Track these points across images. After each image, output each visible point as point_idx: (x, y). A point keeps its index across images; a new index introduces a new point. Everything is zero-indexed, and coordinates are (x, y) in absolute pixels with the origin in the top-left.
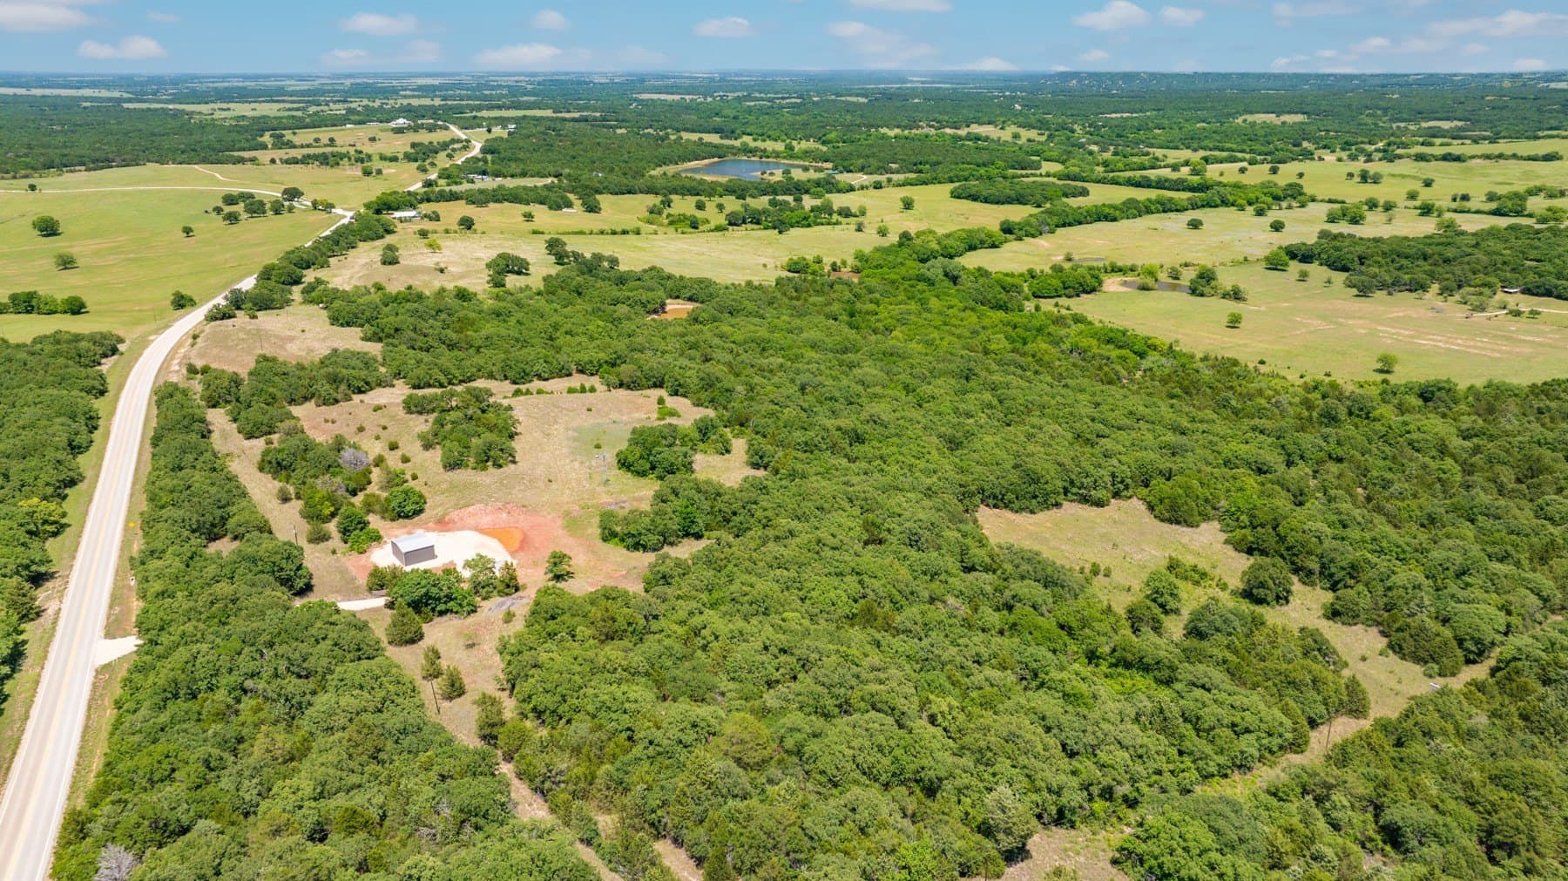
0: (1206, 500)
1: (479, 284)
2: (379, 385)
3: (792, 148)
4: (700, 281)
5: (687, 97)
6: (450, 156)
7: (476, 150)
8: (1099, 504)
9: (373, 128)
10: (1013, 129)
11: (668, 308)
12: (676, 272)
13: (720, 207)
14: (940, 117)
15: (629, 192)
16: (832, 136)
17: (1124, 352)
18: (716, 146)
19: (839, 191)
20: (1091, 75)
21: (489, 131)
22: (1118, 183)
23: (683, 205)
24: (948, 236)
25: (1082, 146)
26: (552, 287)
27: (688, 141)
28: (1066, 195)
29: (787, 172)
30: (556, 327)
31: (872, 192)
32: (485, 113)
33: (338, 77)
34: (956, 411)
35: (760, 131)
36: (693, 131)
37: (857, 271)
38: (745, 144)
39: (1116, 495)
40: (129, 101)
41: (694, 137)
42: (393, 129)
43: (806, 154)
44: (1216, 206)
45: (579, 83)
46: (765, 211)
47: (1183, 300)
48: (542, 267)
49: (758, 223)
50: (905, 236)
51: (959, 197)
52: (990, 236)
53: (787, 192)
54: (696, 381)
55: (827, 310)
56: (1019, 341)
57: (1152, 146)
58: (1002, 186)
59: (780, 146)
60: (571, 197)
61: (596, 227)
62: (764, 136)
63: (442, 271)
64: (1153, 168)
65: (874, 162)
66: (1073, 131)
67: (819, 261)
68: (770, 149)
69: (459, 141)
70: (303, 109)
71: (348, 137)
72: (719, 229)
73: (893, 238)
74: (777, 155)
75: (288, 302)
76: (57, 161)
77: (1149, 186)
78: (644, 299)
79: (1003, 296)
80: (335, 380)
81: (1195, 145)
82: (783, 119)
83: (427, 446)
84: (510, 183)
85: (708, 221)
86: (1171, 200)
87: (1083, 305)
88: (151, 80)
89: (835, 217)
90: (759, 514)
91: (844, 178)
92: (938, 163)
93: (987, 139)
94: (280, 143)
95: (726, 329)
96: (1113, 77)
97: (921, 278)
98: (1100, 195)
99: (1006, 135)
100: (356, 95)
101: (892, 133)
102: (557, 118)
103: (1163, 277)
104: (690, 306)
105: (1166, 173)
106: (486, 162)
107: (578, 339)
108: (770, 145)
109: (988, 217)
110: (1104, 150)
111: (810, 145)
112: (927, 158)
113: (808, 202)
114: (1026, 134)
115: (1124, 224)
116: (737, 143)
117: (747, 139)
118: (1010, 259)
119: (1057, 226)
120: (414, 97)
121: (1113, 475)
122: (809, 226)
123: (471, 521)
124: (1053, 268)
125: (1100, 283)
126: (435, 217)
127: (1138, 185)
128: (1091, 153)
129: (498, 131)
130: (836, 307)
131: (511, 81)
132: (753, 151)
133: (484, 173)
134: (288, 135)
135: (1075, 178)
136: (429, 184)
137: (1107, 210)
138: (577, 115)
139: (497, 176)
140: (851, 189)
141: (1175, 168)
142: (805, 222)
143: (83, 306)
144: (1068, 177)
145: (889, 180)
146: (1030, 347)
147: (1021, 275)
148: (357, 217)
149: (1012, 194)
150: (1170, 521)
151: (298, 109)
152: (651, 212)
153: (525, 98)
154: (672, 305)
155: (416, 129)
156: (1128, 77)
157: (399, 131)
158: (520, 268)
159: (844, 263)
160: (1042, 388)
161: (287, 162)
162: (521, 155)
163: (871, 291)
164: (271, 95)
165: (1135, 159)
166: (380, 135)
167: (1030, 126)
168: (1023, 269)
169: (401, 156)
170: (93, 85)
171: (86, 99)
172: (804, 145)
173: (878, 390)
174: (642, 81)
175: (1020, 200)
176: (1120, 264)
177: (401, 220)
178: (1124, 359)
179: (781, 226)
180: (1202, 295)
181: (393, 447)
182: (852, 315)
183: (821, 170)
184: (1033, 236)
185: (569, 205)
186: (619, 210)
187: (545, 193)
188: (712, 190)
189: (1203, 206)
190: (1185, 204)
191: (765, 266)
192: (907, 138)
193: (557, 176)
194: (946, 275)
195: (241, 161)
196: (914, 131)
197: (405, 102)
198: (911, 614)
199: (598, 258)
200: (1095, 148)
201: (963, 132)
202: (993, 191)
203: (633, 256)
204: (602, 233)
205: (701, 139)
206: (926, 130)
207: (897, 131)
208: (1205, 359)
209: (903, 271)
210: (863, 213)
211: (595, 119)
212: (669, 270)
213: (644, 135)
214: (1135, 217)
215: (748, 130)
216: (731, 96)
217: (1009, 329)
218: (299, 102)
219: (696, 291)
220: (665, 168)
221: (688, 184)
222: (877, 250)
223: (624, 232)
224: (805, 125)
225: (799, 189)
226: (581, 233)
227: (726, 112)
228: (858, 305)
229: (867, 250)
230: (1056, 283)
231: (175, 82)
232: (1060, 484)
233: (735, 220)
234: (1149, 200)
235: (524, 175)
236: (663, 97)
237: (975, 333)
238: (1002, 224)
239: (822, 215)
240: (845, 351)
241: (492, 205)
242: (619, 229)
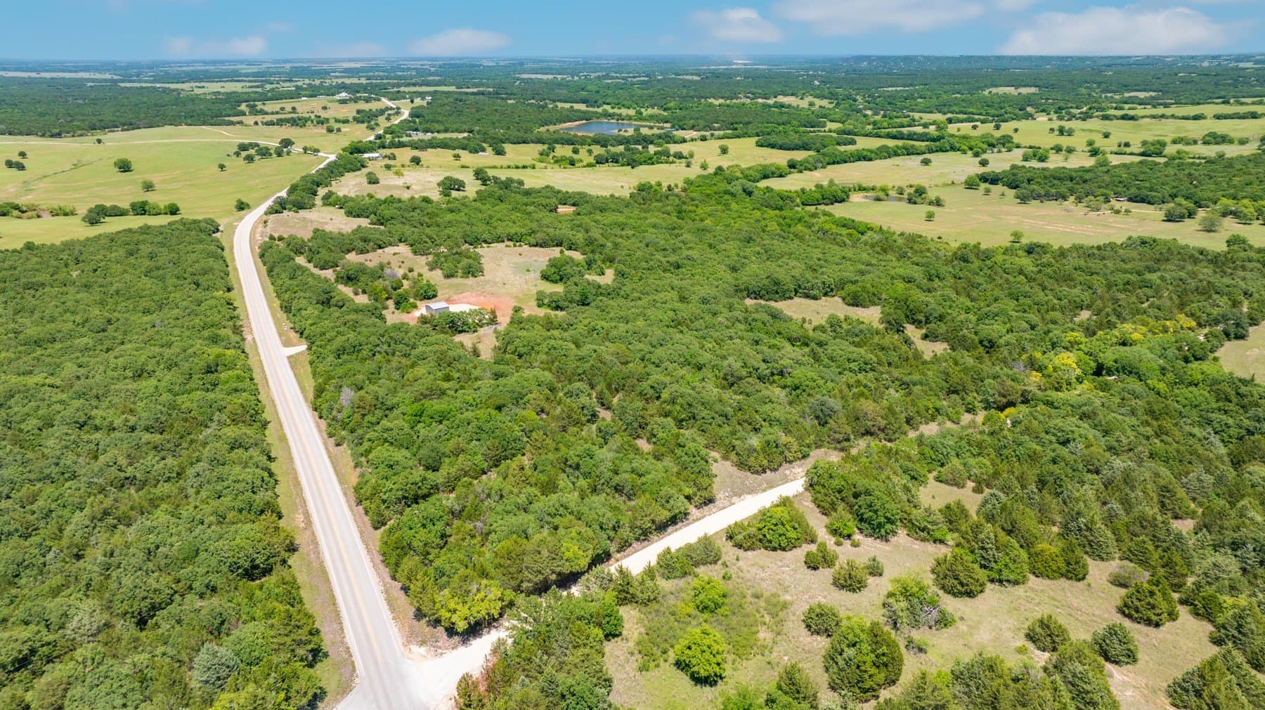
0: (874, 294)
1: (435, 195)
2: (390, 245)
3: (641, 113)
4: (580, 194)
5: (559, 77)
6: (388, 119)
7: (406, 114)
8: (815, 298)
9: (322, 100)
10: (810, 99)
11: (559, 210)
12: (564, 190)
13: (590, 152)
14: (753, 90)
15: (524, 143)
16: (672, 104)
17: (850, 231)
18: (583, 112)
19: (675, 142)
20: (881, 59)
21: (412, 102)
22: (880, 137)
23: (563, 151)
24: (749, 169)
25: (859, 111)
26: (481, 197)
27: (562, 108)
28: (839, 144)
29: (637, 130)
30: (491, 217)
31: (699, 142)
32: (407, 89)
33: (278, 62)
34: (738, 255)
35: (616, 101)
36: (565, 101)
37: (684, 190)
38: (605, 110)
39: (826, 294)
40: (123, 81)
41: (567, 106)
42: (339, 101)
43: (652, 117)
44: (947, 151)
45: (472, 66)
46: (621, 154)
47: (901, 205)
48: (472, 188)
49: (617, 162)
50: (720, 169)
51: (762, 146)
52: (778, 168)
53: (637, 142)
54: (582, 240)
55: (663, 210)
56: (786, 225)
57: (913, 111)
58: (794, 138)
59: (632, 112)
60: (484, 145)
61: (505, 165)
62: (619, 105)
63: (408, 188)
64: (909, 126)
65: (702, 123)
66: (855, 100)
67: (659, 184)
68: (624, 114)
69: (392, 109)
70: (262, 86)
71: (305, 106)
72: (589, 165)
73: (711, 170)
74: (630, 118)
75: (314, 205)
76: (98, 124)
77: (902, 138)
78: (544, 203)
79: (781, 203)
80: (365, 240)
81: (946, 110)
82: (634, 93)
83: (431, 269)
84: (438, 136)
85: (581, 161)
86: (913, 146)
87: (834, 209)
88: (131, 65)
89: (671, 159)
90: (622, 293)
91: (680, 134)
92: (749, 123)
93: (789, 106)
94: (254, 111)
95: (598, 217)
96: (897, 60)
97: (727, 192)
98: (863, 144)
99: (804, 104)
100: (297, 76)
101: (717, 102)
102: (460, 93)
103: (893, 193)
104: (573, 208)
105: (919, 130)
106: (414, 122)
107: (505, 223)
108: (624, 112)
109: (780, 158)
110: (876, 114)
111: (656, 111)
112: (740, 119)
113: (652, 149)
114: (818, 102)
115: (878, 163)
116: (600, 110)
117: (607, 107)
118: (793, 183)
119: (828, 164)
120: (342, 77)
121: (824, 283)
122: (653, 164)
123: (465, 300)
124: (817, 186)
125: (848, 197)
126: (393, 157)
127: (894, 137)
128: (865, 116)
129: (418, 101)
130: (669, 208)
131: (417, 65)
132: (611, 116)
133: (416, 130)
134: (259, 106)
135: (849, 133)
136: (379, 137)
137: (865, 153)
138: (475, 90)
139: (427, 132)
140: (684, 141)
141: (925, 126)
142: (650, 161)
143: (178, 209)
144: (844, 132)
145: (712, 135)
146: (792, 230)
147: (796, 192)
148: (340, 157)
149: (800, 143)
150: (853, 305)
151: (258, 87)
152: (541, 154)
153: (431, 78)
154: (562, 209)
155: (356, 100)
156: (908, 59)
157: (343, 102)
158: (460, 186)
159: (676, 186)
160: (794, 245)
161: (267, 124)
162: (440, 118)
163: (693, 200)
164: (233, 76)
165: (898, 120)
166: (329, 105)
167: (822, 97)
168: (798, 188)
169: (351, 120)
170: (86, 69)
171: (87, 80)
172: (650, 111)
173: (692, 245)
174: (522, 64)
175: (805, 147)
176: (864, 185)
177: (370, 159)
178: (851, 235)
179: (633, 164)
180: (915, 203)
181: (411, 270)
182: (679, 212)
183: (662, 128)
184: (810, 170)
185: (484, 150)
186: (519, 153)
187: (466, 142)
188: (583, 141)
189: (937, 151)
190: (923, 149)
191: (622, 186)
192: (728, 106)
193: (470, 132)
194: (744, 191)
195: (232, 123)
196: (734, 101)
197: (340, 81)
199: (510, 180)
200: (869, 112)
201: (771, 102)
202: (786, 141)
203: (532, 180)
204: (510, 167)
205: (572, 107)
206: (743, 100)
207: (721, 101)
208: (902, 234)
209: (715, 188)
210: (692, 156)
211: (490, 93)
212: (557, 187)
213: (528, 105)
214: (886, 158)
215: (607, 101)
216: (593, 75)
217: (781, 221)
218: (255, 81)
219: (577, 200)
220: (546, 127)
221: (565, 137)
222: (699, 176)
223: (524, 167)
224: (651, 96)
225: (647, 141)
226: (496, 167)
227: (589, 88)
228: (684, 207)
229: (692, 177)
230: (818, 196)
231: (151, 66)
232: (792, 287)
233: (600, 161)
234: (897, 147)
235: (446, 131)
236: (539, 76)
237: (758, 221)
238: (789, 161)
239: (663, 157)
240: (674, 229)
241: (429, 150)
242: (521, 165)
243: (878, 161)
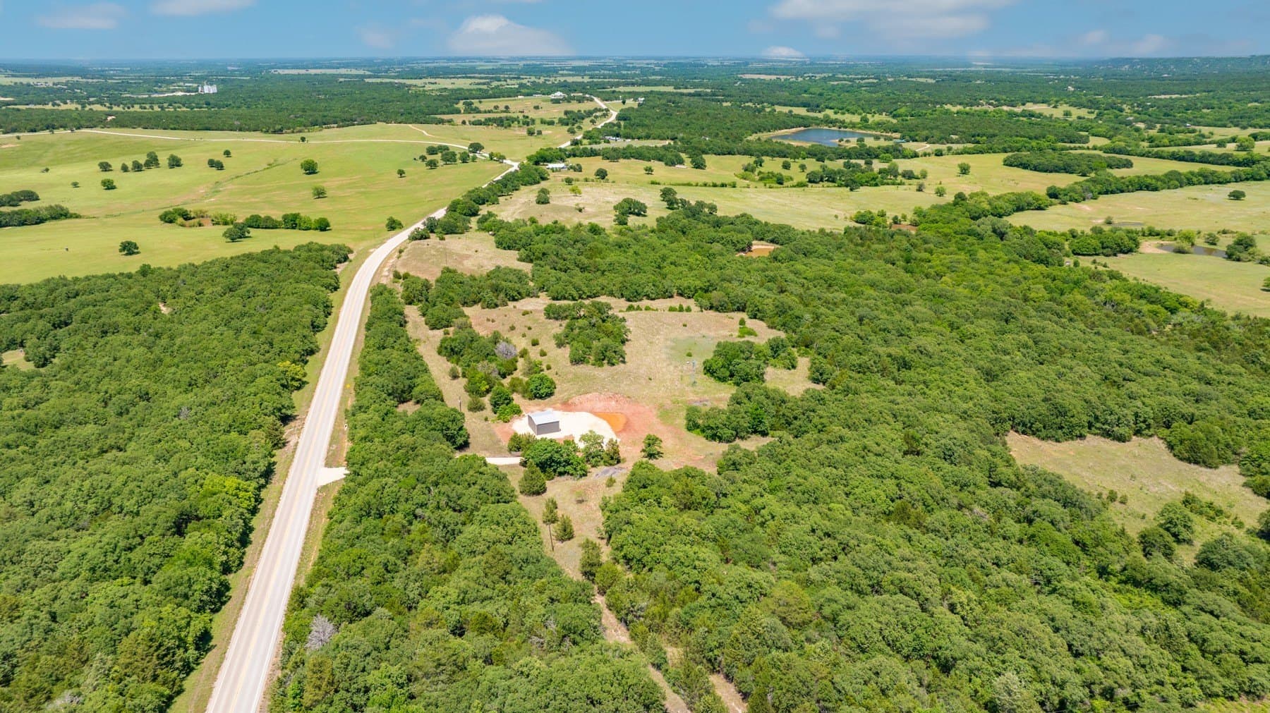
0: (1228, 446)
1: (607, 222)
2: (528, 295)
3: (866, 121)
4: (781, 227)
5: (782, 78)
6: (593, 122)
7: (612, 118)
8: (1121, 439)
9: (537, 99)
10: (1066, 107)
11: (753, 248)
12: (763, 219)
13: (803, 167)
14: (998, 97)
15: (729, 153)
16: (903, 110)
17: (1155, 307)
18: (803, 118)
19: (905, 157)
20: (1144, 61)
21: (624, 103)
22: (1161, 157)
23: (772, 165)
24: (998, 198)
25: (1129, 123)
26: (663, 227)
27: (780, 113)
28: (1110, 166)
29: (860, 140)
30: (664, 258)
31: (933, 158)
32: (621, 89)
33: (513, 59)
34: (994, 347)
35: (840, 106)
36: (785, 105)
37: (915, 224)
38: (827, 116)
39: (1138, 432)
40: (370, 77)
41: (786, 110)
42: (552, 100)
43: (879, 125)
44: (1261, 179)
45: (696, 66)
46: (839, 172)
47: (1218, 264)
48: (656, 210)
49: (833, 181)
50: (960, 197)
51: (1011, 165)
52: (1037, 199)
53: (859, 156)
54: (771, 307)
55: (887, 256)
56: (1057, 290)
57: (1199, 124)
58: (1051, 157)
59: (856, 119)
60: (683, 156)
61: (702, 180)
62: (843, 110)
63: (580, 210)
64: (1198, 144)
65: (937, 133)
66: (1121, 110)
67: (883, 215)
68: (848, 121)
69: (600, 110)
70: (488, 84)
71: (519, 106)
72: (801, 185)
73: (949, 198)
74: (853, 125)
75: (467, 229)
76: (320, 120)
77: (1193, 160)
78: (735, 240)
79: (1045, 252)
80: (496, 289)
81: (1245, 123)
82: (861, 96)
83: (560, 345)
84: (637, 144)
85: (792, 179)
86: (1213, 173)
87: (1120, 264)
88: (385, 62)
89: (900, 178)
90: (816, 420)
91: (910, 146)
92: (994, 136)
93: (1040, 116)
94: (470, 109)
95: (799, 266)
96: (1164, 62)
97: (971, 233)
98: (1143, 167)
99: (1058, 113)
100: (527, 73)
101: (954, 109)
102: (677, 93)
103: (1200, 242)
104: (772, 247)
105: (1212, 149)
106: (619, 126)
107: (680, 269)
108: (848, 118)
109: (1036, 183)
110: (1150, 127)
111: (883, 117)
112: (984, 131)
113: (877, 165)
114: (1076, 112)
115: (1164, 194)
116: (821, 115)
117: (830, 112)
118: (1055, 220)
119: (1100, 193)
120: (570, 75)
121: (1136, 415)
122: (876, 185)
123: (588, 405)
124: (1094, 230)
125: (1137, 245)
126: (578, 169)
127: (1181, 159)
128: (1137, 130)
129: (631, 103)
130: (894, 254)
131: (643, 63)
132: (833, 122)
133: (618, 135)
134: (476, 103)
135: (1120, 152)
136: (575, 143)
137: (1149, 181)
138: (692, 91)
139: (627, 138)
140: (916, 155)
141: (1221, 144)
142: (873, 182)
143: (328, 225)
144: (1114, 151)
145: (949, 149)
146: (1067, 298)
147: (1063, 234)
148: (522, 167)
149: (1061, 164)
150: (1189, 461)
151: (484, 84)
152: (746, 170)
153: (653, 77)
154: (757, 246)
155: (569, 100)
156: (1179, 62)
157: (556, 101)
158: (639, 210)
159: (904, 217)
160: (1075, 333)
161: (474, 123)
162: (647, 122)
163: (926, 242)
164: (465, 73)
165: (1181, 136)
166: (543, 104)
167: (1081, 106)
168: (1065, 229)
169: (556, 121)
170: (347, 66)
171: (342, 76)
172: (877, 118)
173: (926, 325)
174: (747, 64)
175: (1067, 169)
176: (1158, 229)
177: (553, 170)
178: (1156, 313)
179: (852, 185)
180: (1239, 260)
181: (535, 343)
182: (908, 261)
183: (890, 139)
184: (1077, 201)
185: (681, 162)
186: (721, 167)
187: (662, 152)
188: (797, 154)
189: (1247, 179)
190: (1229, 177)
191: (836, 217)
192: (967, 114)
193: (674, 139)
194: (994, 231)
195: (442, 122)
196: (975, 108)
197: (562, 79)
198: (940, 516)
199: (701, 205)
200: (1142, 126)
201: (1018, 110)
202: (1043, 160)
203: (728, 205)
204: (705, 185)
205: (791, 112)
206: (986, 107)
207: (959, 108)
208: (1237, 318)
209: (956, 226)
210: (924, 176)
211: (707, 94)
212: (756, 217)
213: (744, 108)
214: (1176, 187)
215: (831, 105)
216: (818, 76)
217: (1049, 281)
218: (485, 78)
219: (779, 235)
220: (760, 135)
221: (777, 148)
222: (934, 207)
223: (723, 185)
224: (879, 101)
225: (870, 155)
226: (689, 185)
227: (812, 90)
228: (914, 253)
229: (926, 207)
230: (1095, 243)
231: (400, 63)
232: (1085, 418)
233: (813, 179)
234: (1192, 173)
235: (648, 137)
236: (762, 77)
237: (1017, 282)
238: (1049, 189)
239: (889, 177)
240: (900, 291)
241: (622, 161)
242: (719, 183)
243: (1165, 192)
